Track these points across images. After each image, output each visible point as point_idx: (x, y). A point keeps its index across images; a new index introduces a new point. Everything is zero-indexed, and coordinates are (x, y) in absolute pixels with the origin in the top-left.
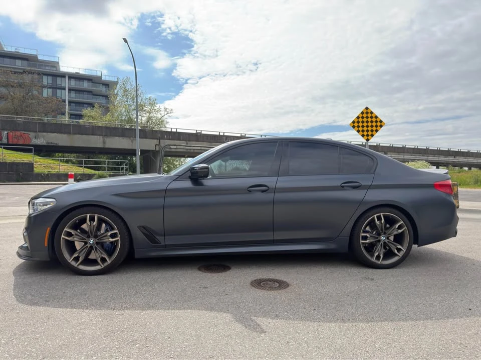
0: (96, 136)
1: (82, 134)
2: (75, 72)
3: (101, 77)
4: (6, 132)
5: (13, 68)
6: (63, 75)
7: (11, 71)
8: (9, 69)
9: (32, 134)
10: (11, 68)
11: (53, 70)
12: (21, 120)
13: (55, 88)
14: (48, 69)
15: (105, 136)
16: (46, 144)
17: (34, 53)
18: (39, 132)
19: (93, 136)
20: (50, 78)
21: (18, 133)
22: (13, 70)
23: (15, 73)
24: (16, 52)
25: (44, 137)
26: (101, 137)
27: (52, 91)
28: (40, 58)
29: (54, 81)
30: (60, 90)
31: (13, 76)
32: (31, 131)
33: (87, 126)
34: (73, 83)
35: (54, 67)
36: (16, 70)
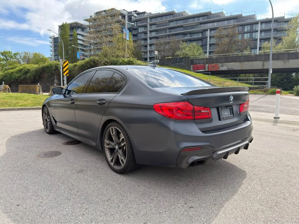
0: (257, 62)
1: (249, 61)
2: (265, 18)
3: (284, 17)
4: (207, 65)
5: (223, 26)
6: (257, 23)
7: (222, 29)
8: (221, 28)
9: (220, 65)
10: (222, 27)
11: (252, 21)
12: (215, 57)
13: (252, 32)
14: (249, 21)
15: (264, 61)
16: (227, 70)
17: (239, 13)
18: (224, 62)
19: (255, 62)
20: (249, 26)
21: (213, 65)
22: (223, 27)
23: (225, 29)
24: (231, 16)
25: (226, 65)
26: (261, 62)
27: (250, 34)
28: (244, 15)
29: (252, 28)
30: (255, 33)
31: (224, 31)
32: (219, 63)
33: (252, 56)
34: (264, 26)
35: (252, 18)
36: (225, 27)
